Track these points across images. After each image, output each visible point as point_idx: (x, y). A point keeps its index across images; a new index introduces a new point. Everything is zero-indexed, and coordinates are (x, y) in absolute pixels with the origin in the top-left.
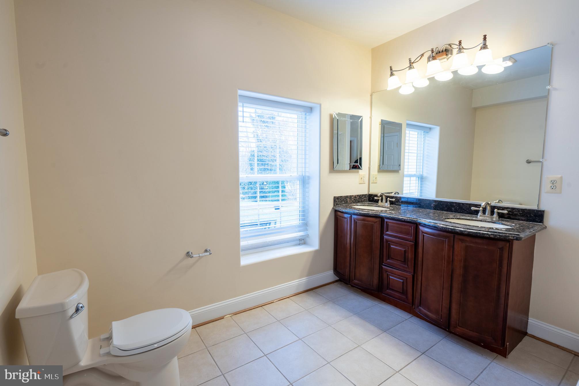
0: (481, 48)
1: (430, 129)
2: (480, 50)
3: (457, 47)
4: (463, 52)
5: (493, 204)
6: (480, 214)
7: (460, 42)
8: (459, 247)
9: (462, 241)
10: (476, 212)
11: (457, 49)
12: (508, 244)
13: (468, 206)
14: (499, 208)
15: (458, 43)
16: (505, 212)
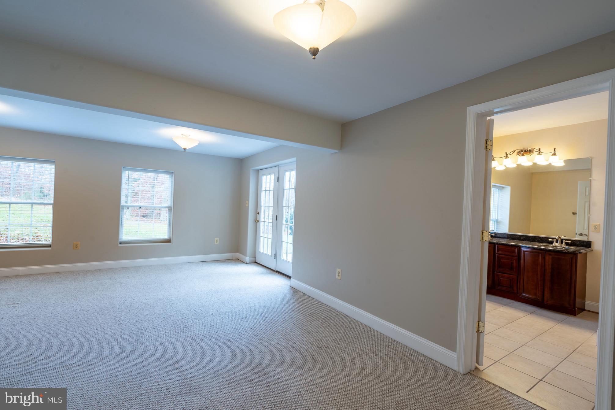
0: (553, 155)
1: (503, 187)
2: (552, 155)
3: (538, 151)
4: (541, 154)
5: (562, 237)
6: (554, 243)
7: (540, 149)
8: (548, 258)
9: (550, 255)
10: (552, 242)
11: (538, 152)
12: (575, 256)
13: (546, 239)
14: (565, 240)
15: (538, 149)
16: (570, 242)
